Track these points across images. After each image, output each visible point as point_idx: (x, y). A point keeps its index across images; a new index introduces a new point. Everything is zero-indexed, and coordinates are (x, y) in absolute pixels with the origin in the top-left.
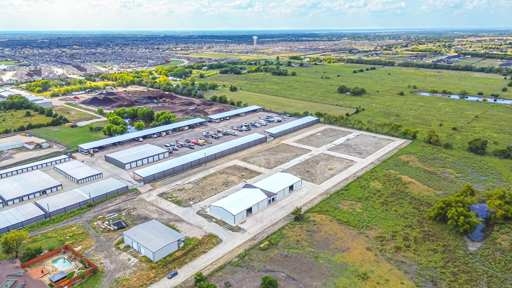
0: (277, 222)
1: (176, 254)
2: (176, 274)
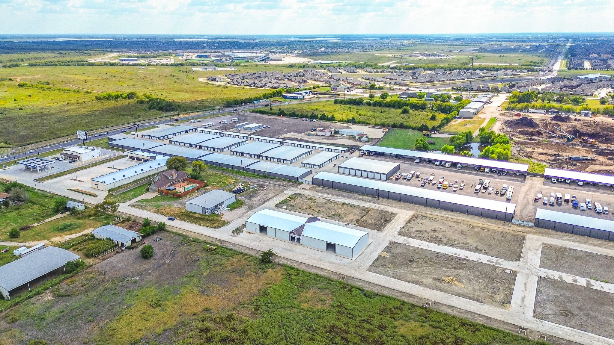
1: (197, 215)
2: (172, 220)
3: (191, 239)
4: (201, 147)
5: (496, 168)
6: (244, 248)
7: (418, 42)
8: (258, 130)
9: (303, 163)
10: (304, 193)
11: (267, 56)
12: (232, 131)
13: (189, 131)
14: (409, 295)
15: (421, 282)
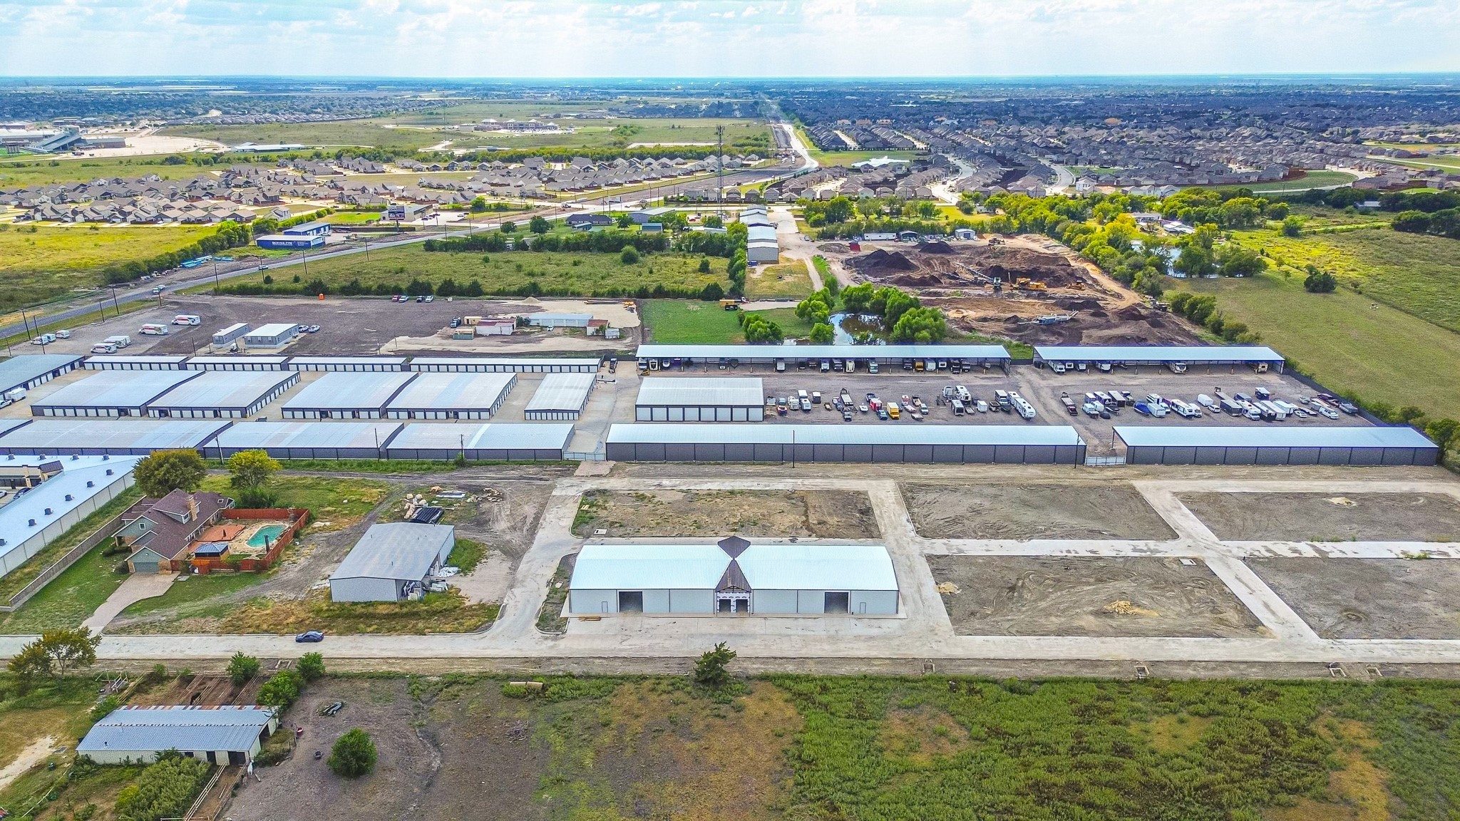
0: (651, 659)
1: (380, 607)
2: (316, 641)
3: (435, 679)
4: (164, 413)
5: (948, 360)
6: (617, 663)
7: (454, 95)
8: (293, 342)
9: (530, 411)
10: (607, 487)
11: (72, 134)
12: (210, 354)
13: (62, 371)
14: (1094, 664)
15: (1078, 628)
